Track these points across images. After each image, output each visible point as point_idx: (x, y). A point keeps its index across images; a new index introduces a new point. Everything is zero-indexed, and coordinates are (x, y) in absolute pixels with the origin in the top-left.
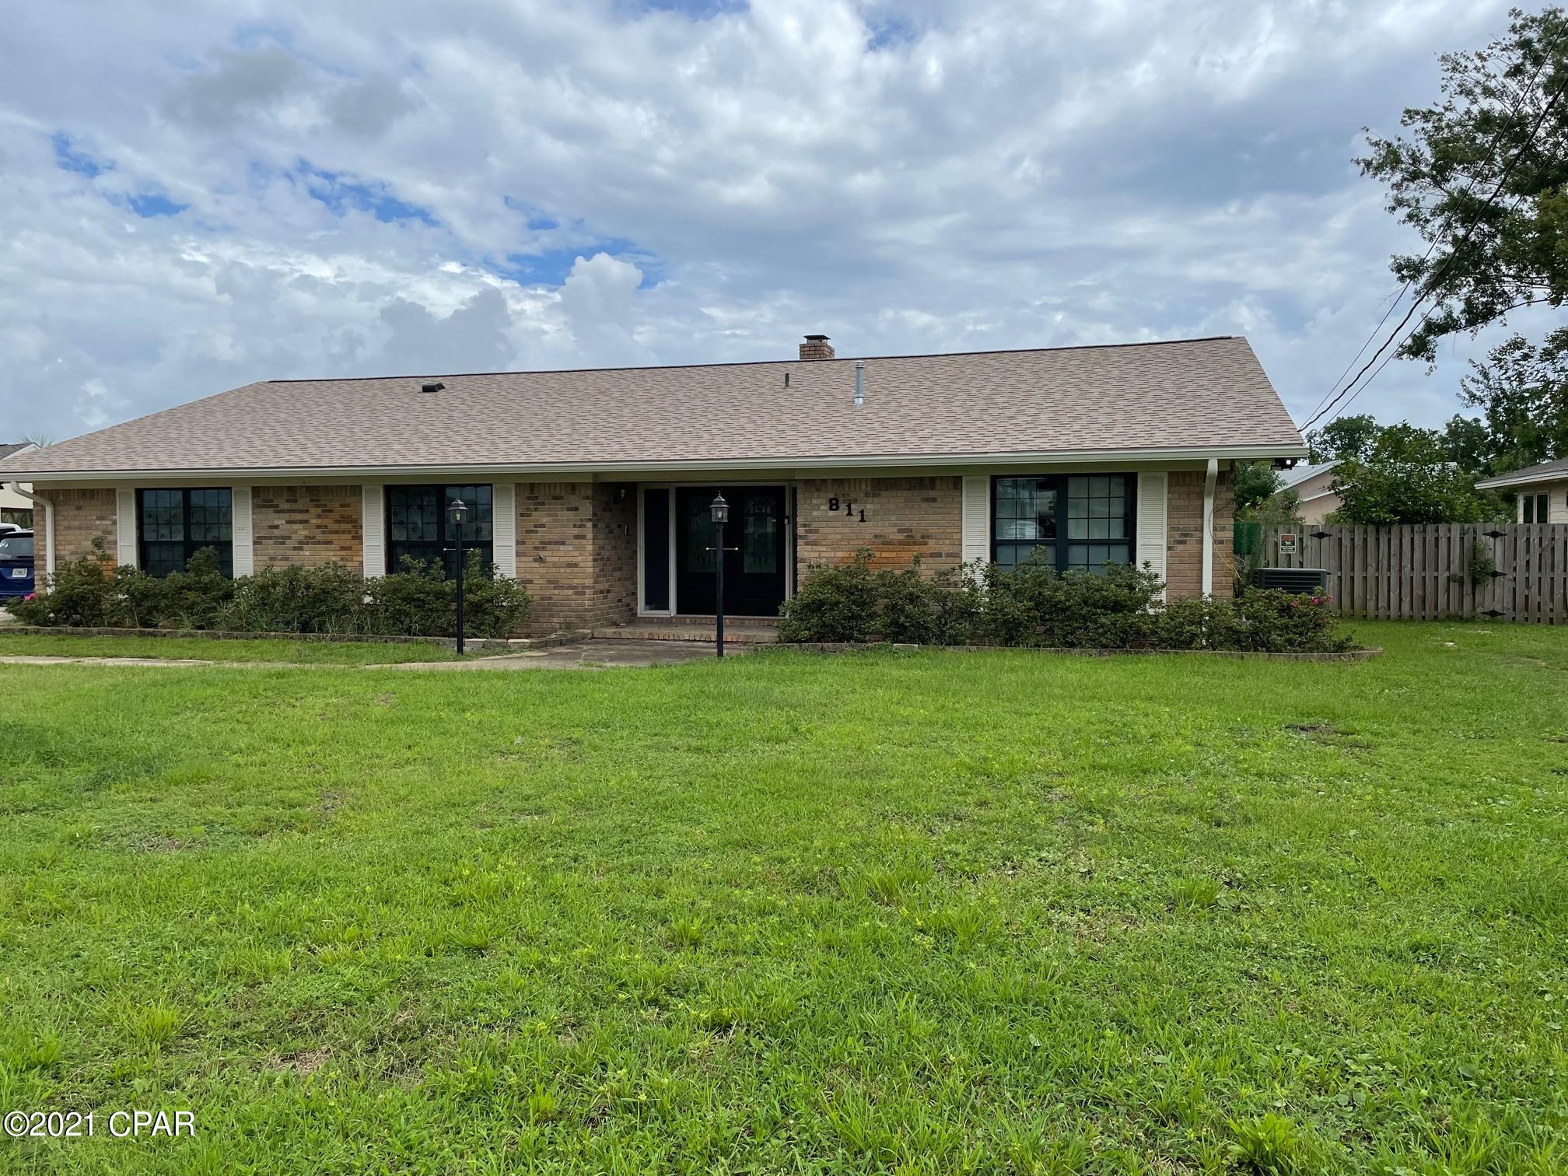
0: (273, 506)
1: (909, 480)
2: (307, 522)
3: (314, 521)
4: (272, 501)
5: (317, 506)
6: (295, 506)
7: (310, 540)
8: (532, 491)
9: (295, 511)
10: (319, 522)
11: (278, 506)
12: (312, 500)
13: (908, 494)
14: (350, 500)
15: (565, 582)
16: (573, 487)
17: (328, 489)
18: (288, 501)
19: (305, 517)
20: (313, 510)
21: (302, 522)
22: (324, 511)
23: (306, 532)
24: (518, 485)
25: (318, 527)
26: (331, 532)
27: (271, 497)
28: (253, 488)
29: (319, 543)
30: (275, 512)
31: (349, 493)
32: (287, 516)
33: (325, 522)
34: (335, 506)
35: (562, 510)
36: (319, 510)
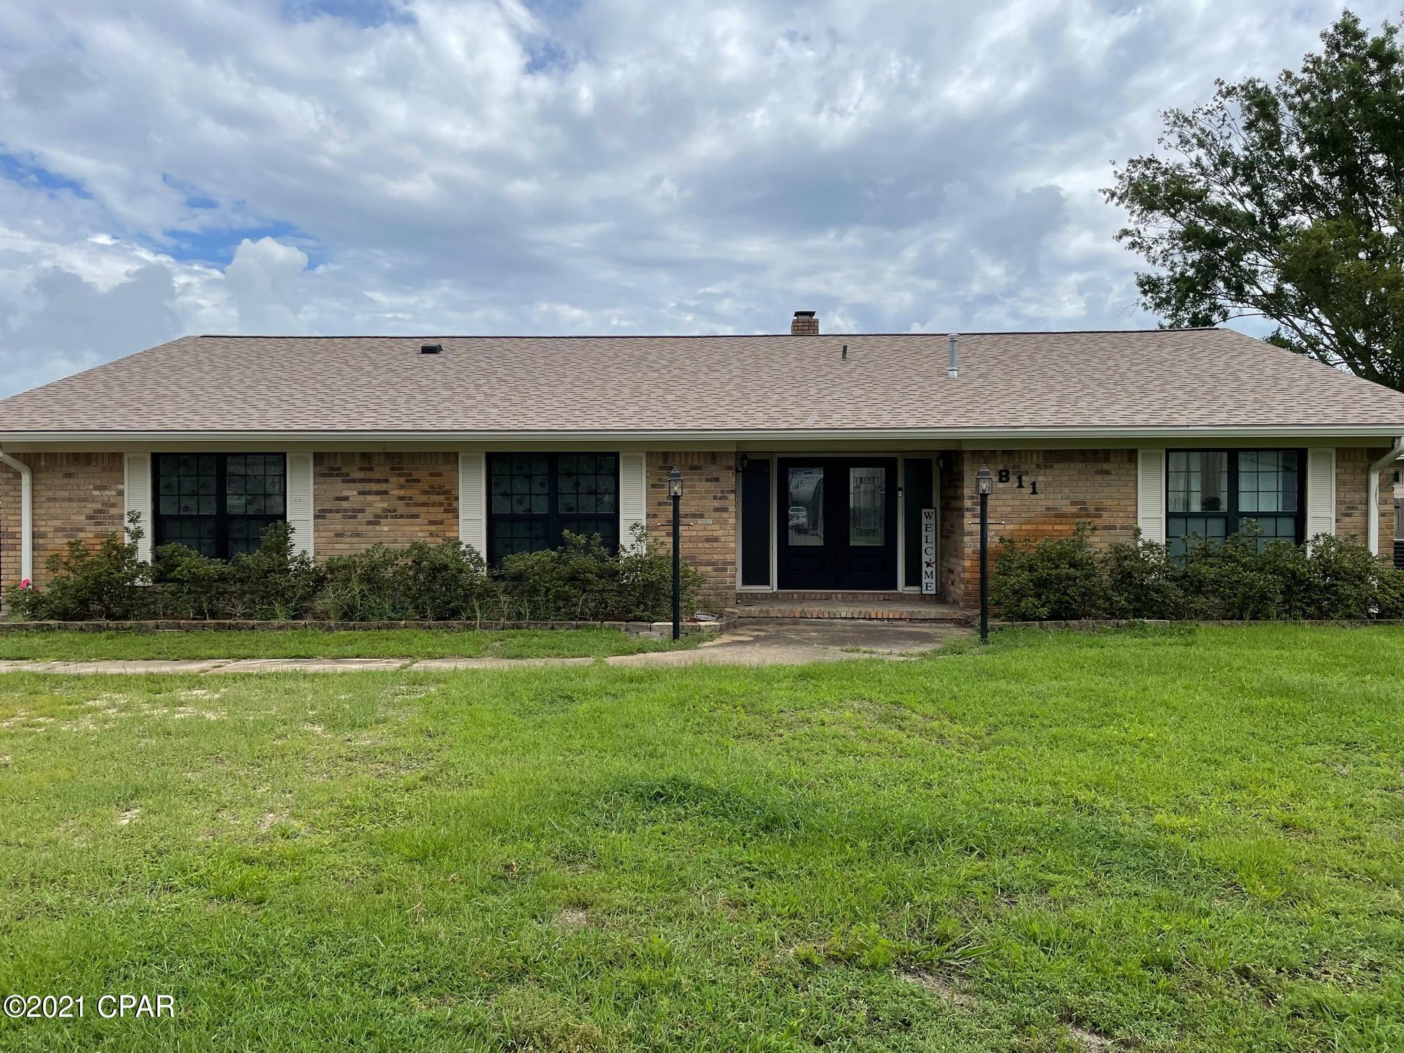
0: (342, 475)
1: (1083, 452)
2: (386, 493)
3: (396, 492)
4: (339, 469)
5: (399, 475)
6: (369, 475)
7: (390, 513)
8: (665, 461)
9: (370, 481)
10: (402, 493)
11: (348, 475)
12: (393, 469)
13: (1080, 466)
14: (441, 468)
15: (705, 557)
16: (713, 457)
17: (414, 457)
18: (361, 469)
19: (384, 487)
20: (394, 480)
21: (378, 493)
22: (407, 481)
23: (385, 505)
24: (649, 454)
25: (401, 498)
26: (416, 505)
27: (339, 464)
28: (315, 454)
29: (402, 517)
30: (344, 481)
31: (440, 461)
32: (360, 486)
33: (410, 493)
34: (423, 474)
35: (701, 480)
36: (402, 480)
